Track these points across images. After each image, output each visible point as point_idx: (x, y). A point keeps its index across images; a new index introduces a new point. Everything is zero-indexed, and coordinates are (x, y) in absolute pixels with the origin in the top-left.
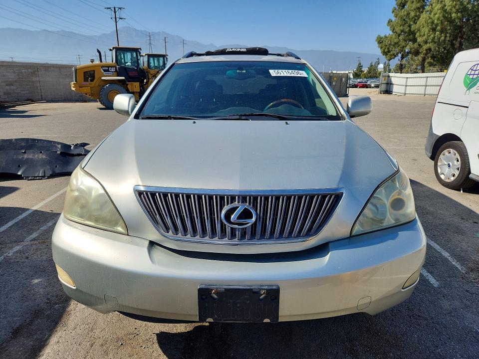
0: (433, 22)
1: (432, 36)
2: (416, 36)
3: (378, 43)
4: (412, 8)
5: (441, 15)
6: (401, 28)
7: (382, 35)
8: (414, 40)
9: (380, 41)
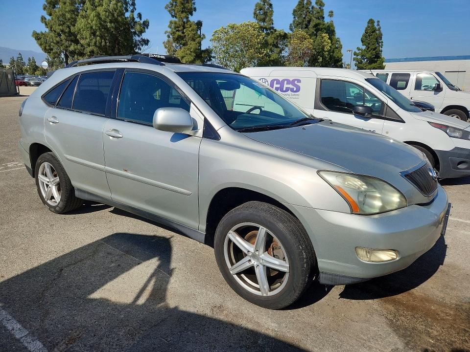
0: (91, 27)
1: (94, 40)
2: (78, 37)
3: (36, 39)
4: (67, 10)
5: (98, 22)
6: (61, 27)
7: (38, 31)
8: (77, 42)
9: (38, 37)
